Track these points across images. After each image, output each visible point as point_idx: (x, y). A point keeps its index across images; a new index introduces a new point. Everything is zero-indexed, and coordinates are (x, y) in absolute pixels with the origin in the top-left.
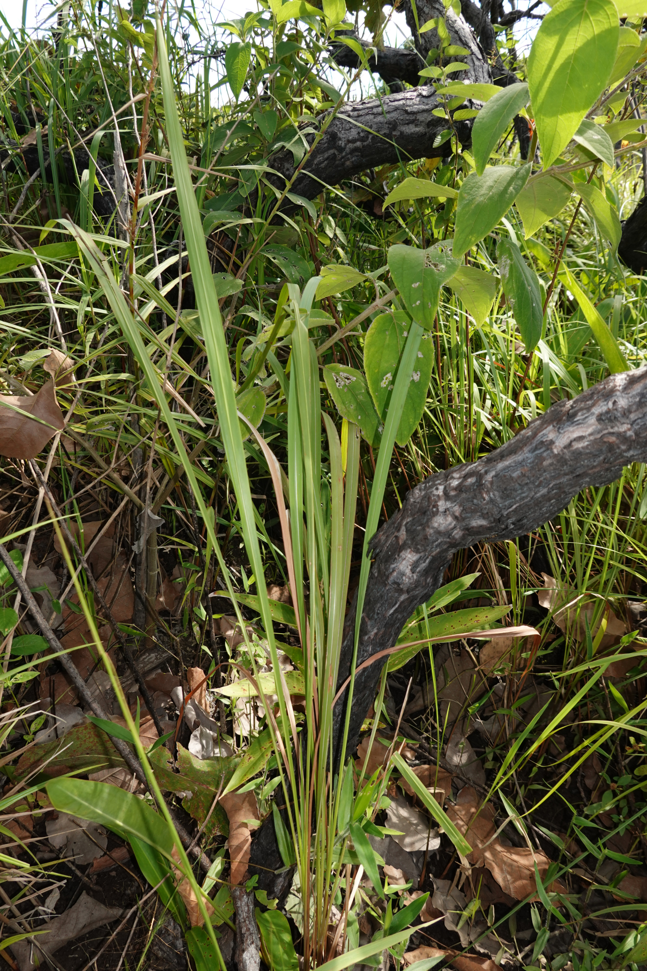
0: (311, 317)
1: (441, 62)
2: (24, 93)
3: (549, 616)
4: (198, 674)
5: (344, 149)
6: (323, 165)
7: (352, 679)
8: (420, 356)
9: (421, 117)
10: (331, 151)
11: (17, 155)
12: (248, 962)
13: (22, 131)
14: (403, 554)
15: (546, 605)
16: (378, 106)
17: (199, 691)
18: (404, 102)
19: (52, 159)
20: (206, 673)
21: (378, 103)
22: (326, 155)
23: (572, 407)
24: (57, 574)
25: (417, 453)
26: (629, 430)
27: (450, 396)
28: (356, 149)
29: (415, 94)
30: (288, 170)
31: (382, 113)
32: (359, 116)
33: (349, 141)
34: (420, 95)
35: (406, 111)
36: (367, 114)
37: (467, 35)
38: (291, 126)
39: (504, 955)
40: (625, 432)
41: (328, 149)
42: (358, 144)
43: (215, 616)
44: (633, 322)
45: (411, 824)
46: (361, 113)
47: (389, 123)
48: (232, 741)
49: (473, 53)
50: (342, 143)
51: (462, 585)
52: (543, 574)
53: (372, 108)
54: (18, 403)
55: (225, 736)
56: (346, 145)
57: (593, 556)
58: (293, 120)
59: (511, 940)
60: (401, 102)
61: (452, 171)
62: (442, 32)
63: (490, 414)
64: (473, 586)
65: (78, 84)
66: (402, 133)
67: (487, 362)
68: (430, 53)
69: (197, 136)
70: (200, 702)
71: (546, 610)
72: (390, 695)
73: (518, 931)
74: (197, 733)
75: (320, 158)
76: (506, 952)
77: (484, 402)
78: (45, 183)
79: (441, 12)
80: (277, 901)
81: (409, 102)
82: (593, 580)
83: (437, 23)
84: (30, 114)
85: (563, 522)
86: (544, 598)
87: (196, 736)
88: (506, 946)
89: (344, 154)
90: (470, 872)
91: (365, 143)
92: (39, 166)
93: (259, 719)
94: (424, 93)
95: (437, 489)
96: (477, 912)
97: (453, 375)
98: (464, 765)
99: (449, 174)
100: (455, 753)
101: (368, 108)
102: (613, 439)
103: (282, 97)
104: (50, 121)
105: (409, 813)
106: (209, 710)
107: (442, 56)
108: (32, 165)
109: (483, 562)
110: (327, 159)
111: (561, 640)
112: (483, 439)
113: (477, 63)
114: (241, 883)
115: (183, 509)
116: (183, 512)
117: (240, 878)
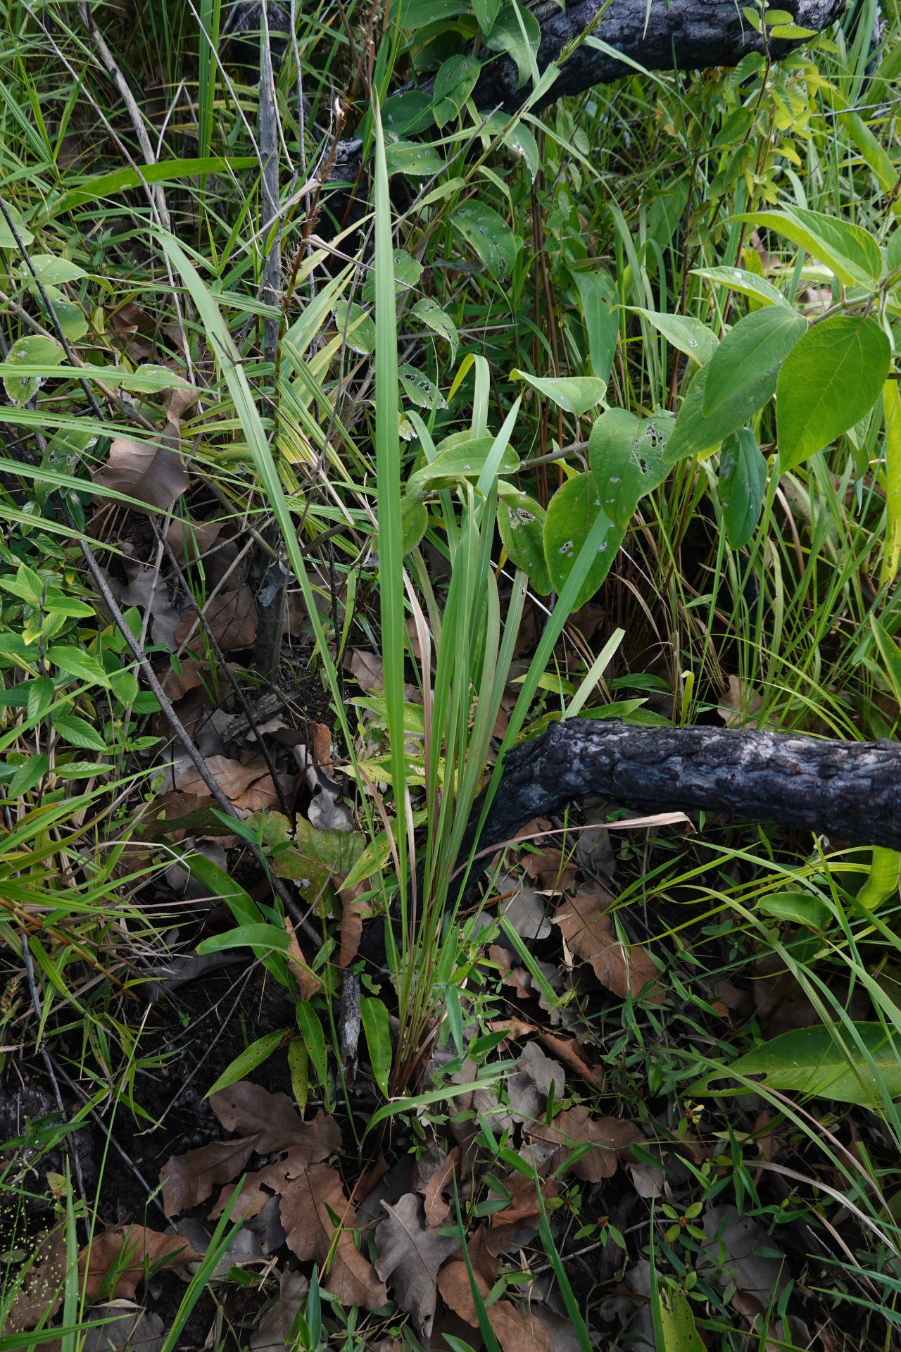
4: (323, 731)
7: (469, 863)
12: (348, 1031)
14: (534, 784)
47: (670, 17)
48: (353, 805)
54: (137, 451)
59: (599, 1025)
66: (687, 36)
73: (608, 1017)
74: (317, 798)
76: (591, 1034)
87: (316, 802)
88: (593, 1029)
96: (571, 1000)
114: (349, 966)
115: (319, 562)
116: (318, 565)
117: (348, 962)
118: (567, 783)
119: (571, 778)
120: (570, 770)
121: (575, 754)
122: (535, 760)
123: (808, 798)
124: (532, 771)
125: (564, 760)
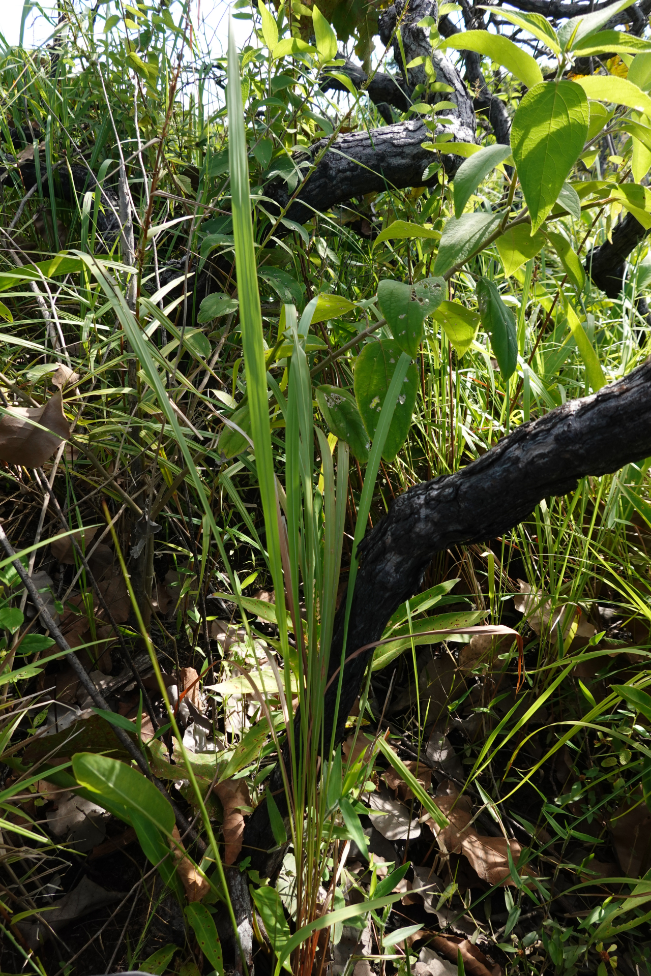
0: (308, 342)
1: (427, 97)
2: (21, 110)
3: (524, 619)
4: (192, 674)
5: (335, 178)
6: (314, 193)
7: (342, 668)
8: (406, 380)
9: (407, 150)
10: (322, 180)
11: (15, 170)
12: (241, 935)
13: (18, 146)
14: (388, 556)
15: (521, 609)
16: (367, 139)
17: (192, 690)
18: (391, 135)
19: (49, 175)
20: (198, 673)
21: (367, 136)
22: (318, 184)
23: (535, 428)
24: (53, 578)
25: (401, 465)
26: (581, 448)
27: (433, 410)
28: (346, 178)
29: (402, 128)
30: (281, 196)
31: (371, 146)
32: (349, 148)
33: (339, 171)
34: (406, 129)
35: (393, 145)
36: (357, 146)
37: (451, 72)
38: (286, 154)
39: (480, 936)
40: (578, 450)
41: (320, 177)
42: (348, 173)
43: (209, 619)
44: (607, 342)
45: (393, 815)
46: (351, 144)
47: (377, 155)
48: (224, 738)
49: (456, 90)
50: (333, 173)
51: (442, 590)
52: (518, 580)
53: (361, 140)
54: (28, 415)
55: (216, 733)
56: (337, 174)
57: (565, 564)
58: (289, 150)
59: (486, 922)
60: (389, 136)
61: (438, 201)
62: (429, 69)
63: (471, 429)
64: (454, 591)
65: (74, 102)
66: (389, 164)
67: (468, 379)
68: (417, 88)
69: (189, 154)
70: (193, 700)
71: (522, 614)
72: (374, 696)
73: (493, 913)
74: (191, 728)
75: (312, 186)
76: (481, 933)
77: (465, 417)
78: (41, 198)
79: (427, 50)
80: (269, 880)
81: (396, 136)
82: (565, 586)
83: (424, 60)
84: (26, 129)
85: (539, 531)
86: (520, 603)
87: (189, 732)
88: (482, 927)
89: (334, 182)
90: (448, 857)
91: (355, 173)
92: (36, 182)
93: (249, 717)
94: (411, 128)
95: (419, 498)
96: (454, 895)
97: (436, 391)
98: (443, 761)
99: (435, 204)
100: (435, 750)
101: (357, 140)
102: (568, 456)
103: (276, 128)
104: (47, 138)
105: (392, 805)
106: (201, 708)
107: (428, 91)
108: (29, 181)
109: (463, 569)
110: (318, 187)
111: (535, 642)
112: (464, 453)
113: (460, 99)
114: (235, 864)
115: (179, 517)
116: (179, 519)
117: (234, 860)
118: (419, 535)
119: (421, 527)
120: (419, 520)
121: (421, 506)
122: (384, 534)
123: (644, 400)
124: (384, 543)
125: (412, 513)
